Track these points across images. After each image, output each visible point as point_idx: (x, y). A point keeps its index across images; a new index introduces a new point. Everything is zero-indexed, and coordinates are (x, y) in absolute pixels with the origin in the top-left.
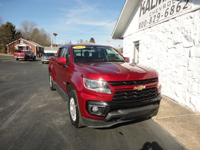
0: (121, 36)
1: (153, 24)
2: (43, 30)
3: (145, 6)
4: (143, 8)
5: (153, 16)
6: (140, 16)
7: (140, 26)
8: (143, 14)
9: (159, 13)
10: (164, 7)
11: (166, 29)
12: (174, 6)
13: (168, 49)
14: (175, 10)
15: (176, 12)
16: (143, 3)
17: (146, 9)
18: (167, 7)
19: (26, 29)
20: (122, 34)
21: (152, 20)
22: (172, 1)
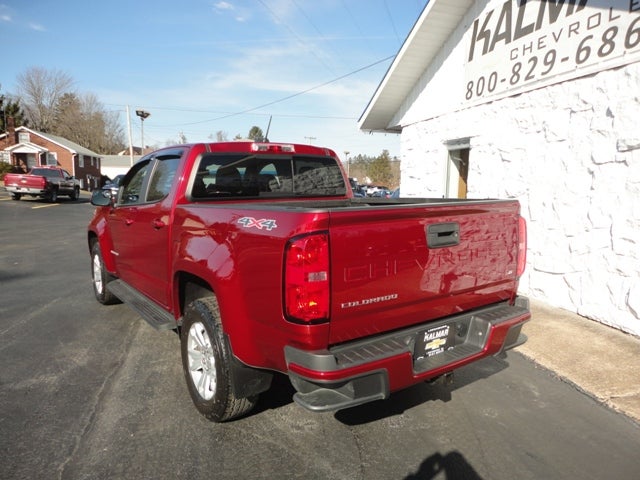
0: (391, 120)
1: (525, 85)
2: (93, 101)
3: (492, 26)
4: (485, 34)
5: (524, 59)
6: (471, 58)
7: (470, 90)
8: (485, 52)
9: (553, 52)
10: (572, 33)
11: (585, 103)
12: (615, 29)
13: (594, 168)
14: (620, 40)
15: (624, 49)
16: (482, 18)
17: (497, 38)
18: (583, 32)
19: (37, 94)
20: (393, 116)
21: (523, 73)
22: (605, 13)
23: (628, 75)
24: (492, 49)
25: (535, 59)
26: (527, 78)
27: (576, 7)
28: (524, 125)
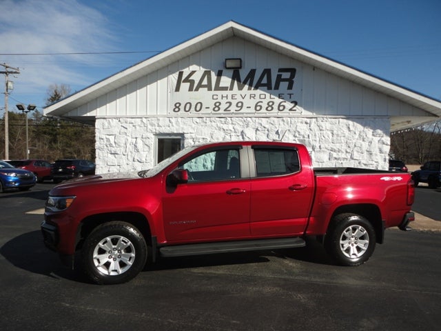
1: (224, 114)
5: (224, 101)
7: (177, 107)
9: (242, 103)
10: (252, 98)
12: (273, 103)
14: (275, 107)
15: (278, 111)
18: (258, 99)
21: (223, 106)
22: (268, 95)
23: (283, 121)
24: (197, 90)
25: (230, 104)
26: (225, 110)
27: (253, 88)
28: (229, 132)
